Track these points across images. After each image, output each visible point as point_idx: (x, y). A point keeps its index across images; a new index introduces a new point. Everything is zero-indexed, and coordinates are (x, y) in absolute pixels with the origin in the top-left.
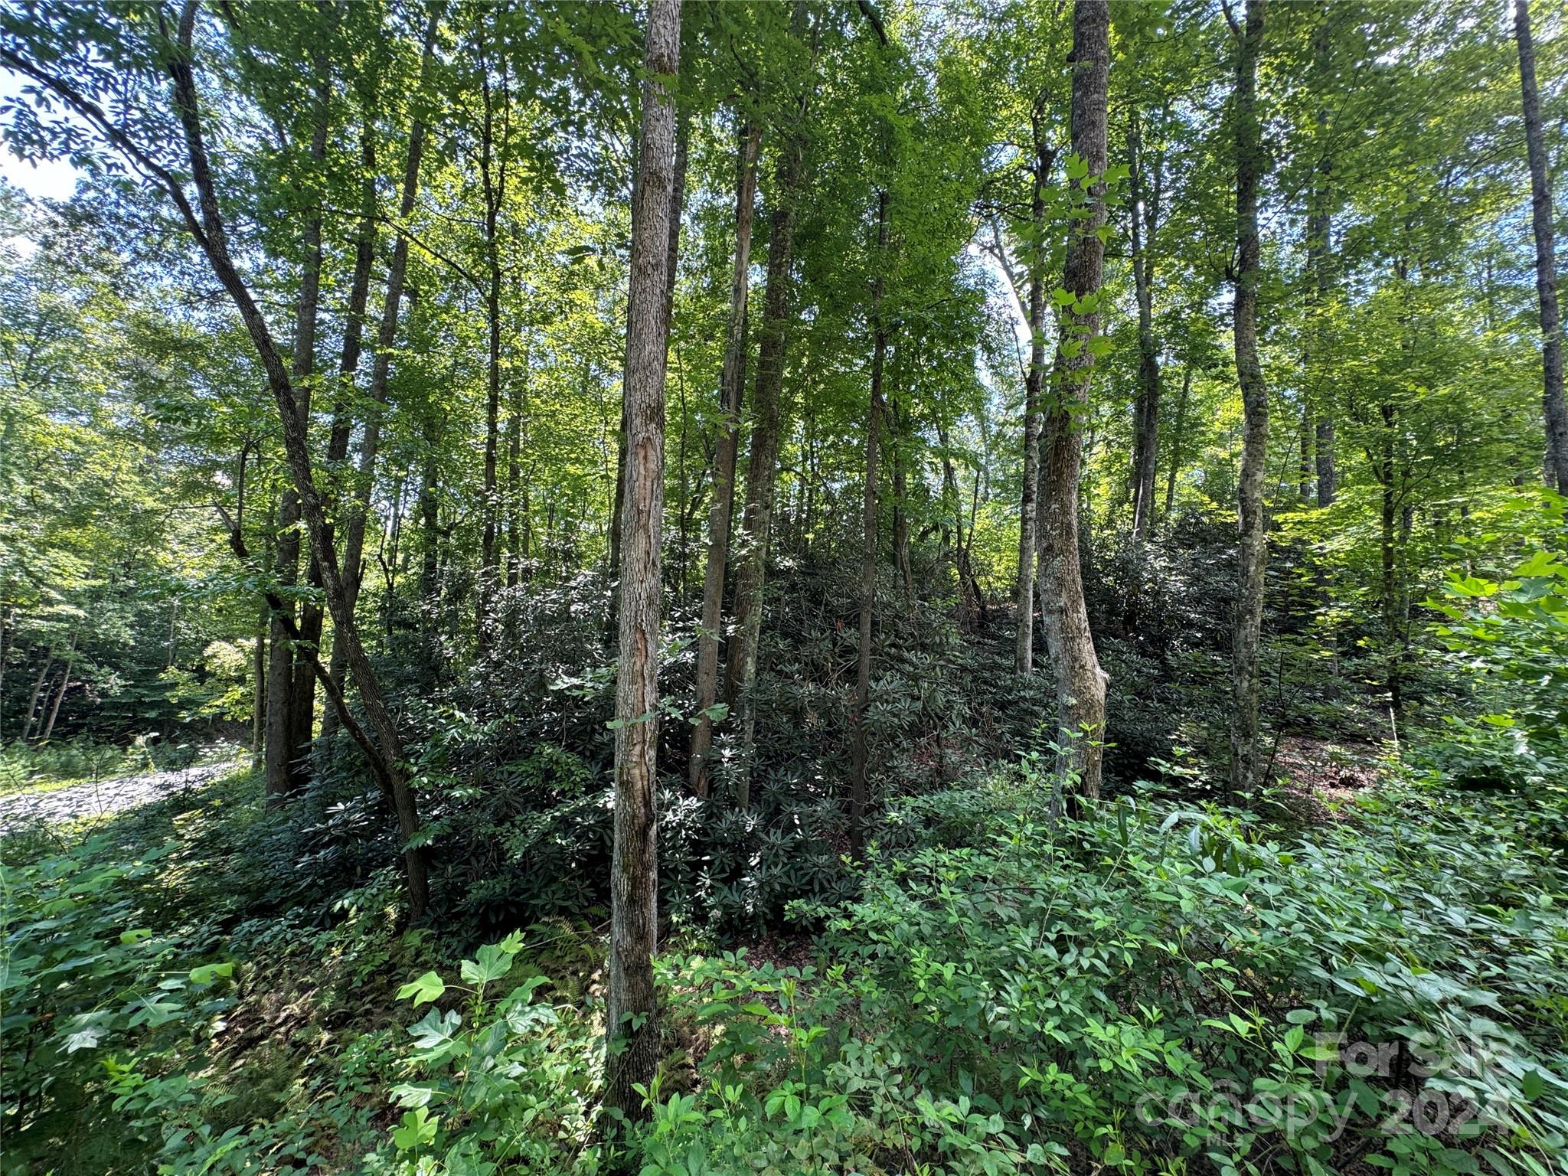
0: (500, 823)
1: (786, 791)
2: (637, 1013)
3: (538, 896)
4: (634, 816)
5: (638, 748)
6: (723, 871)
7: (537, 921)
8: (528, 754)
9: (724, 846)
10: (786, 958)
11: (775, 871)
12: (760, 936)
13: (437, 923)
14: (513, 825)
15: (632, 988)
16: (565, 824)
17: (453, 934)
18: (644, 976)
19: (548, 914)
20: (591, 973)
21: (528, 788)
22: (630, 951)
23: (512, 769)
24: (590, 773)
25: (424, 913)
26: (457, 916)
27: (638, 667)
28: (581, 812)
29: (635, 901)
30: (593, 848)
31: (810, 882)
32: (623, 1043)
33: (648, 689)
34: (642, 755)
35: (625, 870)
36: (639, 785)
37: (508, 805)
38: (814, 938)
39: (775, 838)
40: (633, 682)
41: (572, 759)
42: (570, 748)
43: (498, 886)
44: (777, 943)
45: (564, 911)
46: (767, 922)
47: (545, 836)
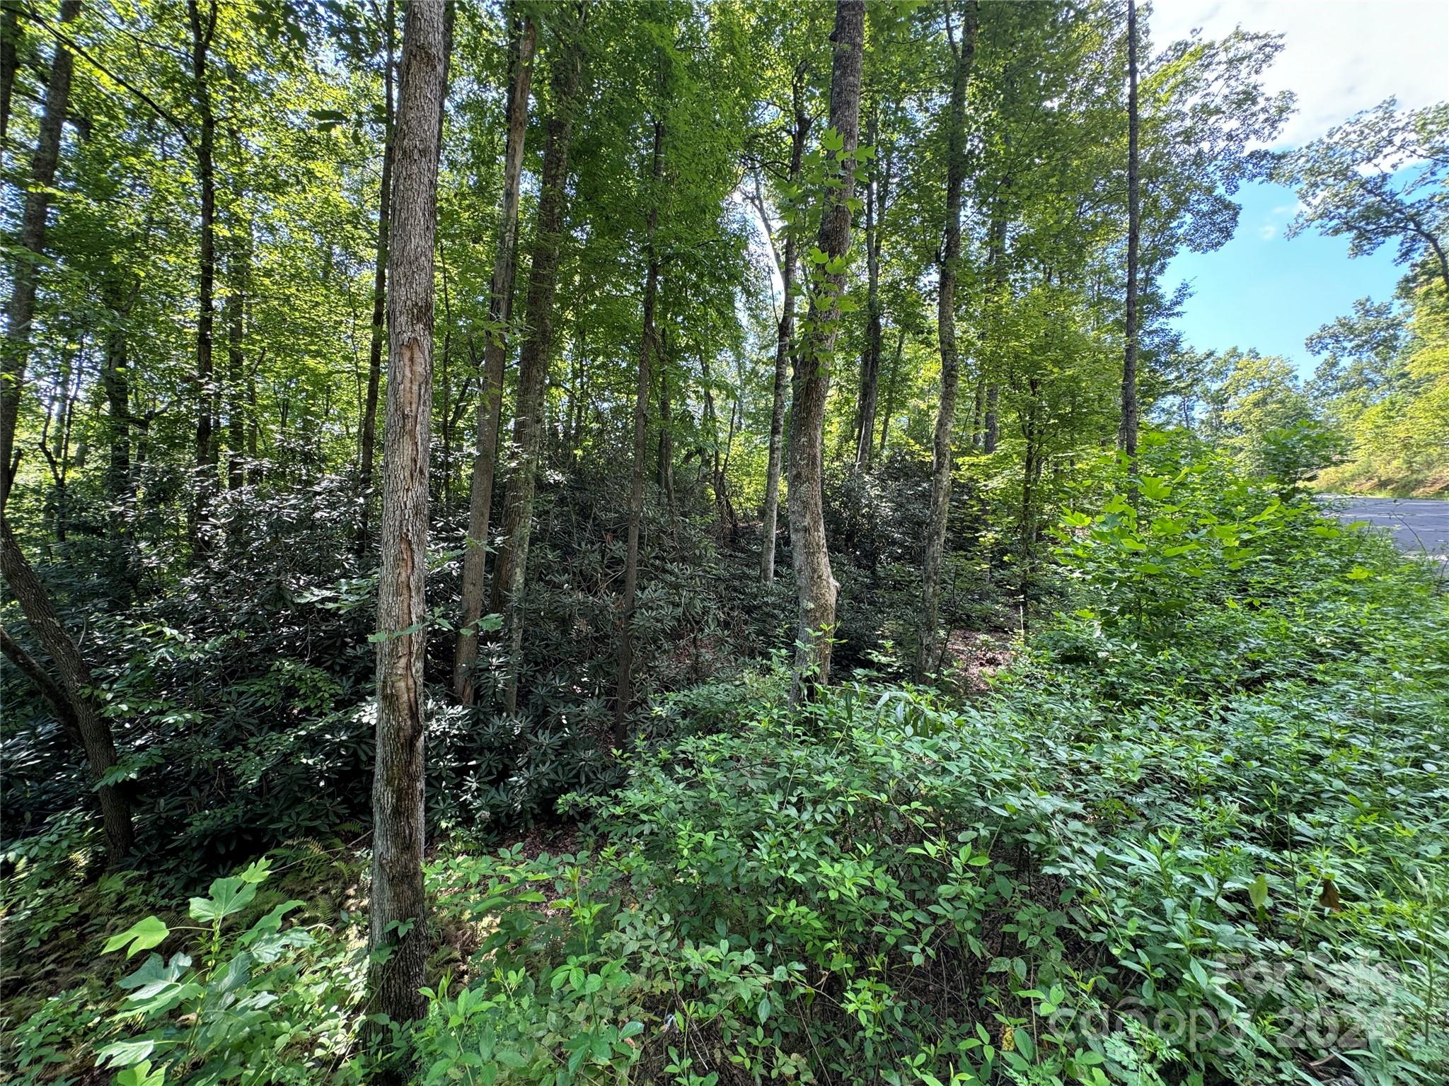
0: (229, 746)
1: (555, 694)
2: (403, 920)
3: (279, 820)
4: (399, 729)
5: (403, 661)
6: (490, 773)
7: (278, 845)
8: (262, 672)
9: (491, 750)
10: (554, 847)
11: (543, 769)
12: (527, 830)
13: (147, 862)
14: (246, 748)
15: (397, 897)
16: (312, 743)
17: (168, 872)
18: (411, 885)
19: (292, 837)
20: (344, 889)
21: (264, 707)
22: (393, 863)
23: (241, 689)
24: (342, 688)
25: (128, 854)
26: (175, 852)
27: (403, 578)
28: (331, 728)
29: (400, 812)
30: (345, 764)
31: (577, 776)
32: (389, 950)
33: (415, 600)
34: (408, 667)
35: (389, 782)
36: (405, 697)
37: (238, 727)
38: (580, 825)
39: (544, 738)
40: (398, 593)
41: (320, 674)
42: (316, 663)
43: (229, 815)
44: (544, 834)
45: (312, 832)
46: (534, 817)
47: (286, 759)
